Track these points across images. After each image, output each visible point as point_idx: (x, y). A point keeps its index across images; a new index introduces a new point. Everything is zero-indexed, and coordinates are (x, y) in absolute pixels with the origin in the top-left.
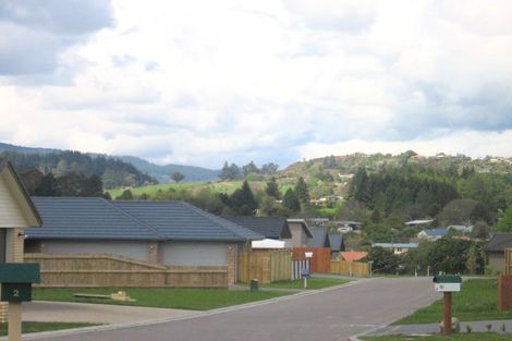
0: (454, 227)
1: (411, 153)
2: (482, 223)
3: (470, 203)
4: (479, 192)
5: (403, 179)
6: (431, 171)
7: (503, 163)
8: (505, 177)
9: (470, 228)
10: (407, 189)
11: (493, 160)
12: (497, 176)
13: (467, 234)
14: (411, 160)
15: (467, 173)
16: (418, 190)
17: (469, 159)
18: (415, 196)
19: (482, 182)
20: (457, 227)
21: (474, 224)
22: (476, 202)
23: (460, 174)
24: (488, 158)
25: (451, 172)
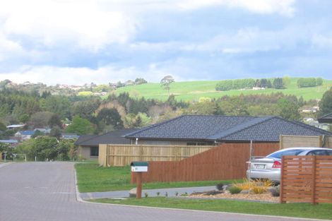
0: (39, 129)
1: (8, 82)
2: (57, 127)
3: (48, 114)
4: (54, 107)
5: (4, 99)
6: (22, 93)
7: (67, 89)
8: (69, 98)
9: (49, 130)
10: (7, 104)
11: (61, 87)
12: (64, 97)
13: (47, 134)
14: (8, 86)
15: (46, 95)
16: (14, 106)
17: (45, 86)
18: (12, 109)
19: (55, 101)
20: (41, 130)
21: (51, 127)
22: (52, 114)
23: (41, 95)
24: (58, 86)
25: (35, 94)
